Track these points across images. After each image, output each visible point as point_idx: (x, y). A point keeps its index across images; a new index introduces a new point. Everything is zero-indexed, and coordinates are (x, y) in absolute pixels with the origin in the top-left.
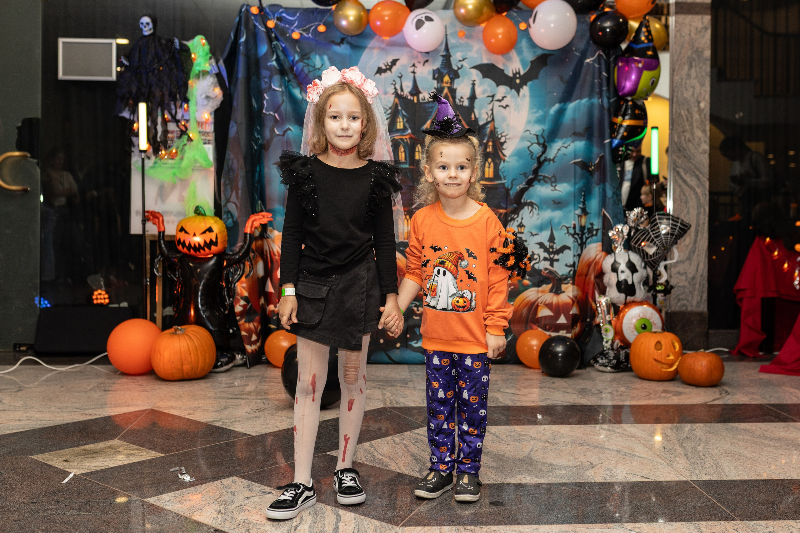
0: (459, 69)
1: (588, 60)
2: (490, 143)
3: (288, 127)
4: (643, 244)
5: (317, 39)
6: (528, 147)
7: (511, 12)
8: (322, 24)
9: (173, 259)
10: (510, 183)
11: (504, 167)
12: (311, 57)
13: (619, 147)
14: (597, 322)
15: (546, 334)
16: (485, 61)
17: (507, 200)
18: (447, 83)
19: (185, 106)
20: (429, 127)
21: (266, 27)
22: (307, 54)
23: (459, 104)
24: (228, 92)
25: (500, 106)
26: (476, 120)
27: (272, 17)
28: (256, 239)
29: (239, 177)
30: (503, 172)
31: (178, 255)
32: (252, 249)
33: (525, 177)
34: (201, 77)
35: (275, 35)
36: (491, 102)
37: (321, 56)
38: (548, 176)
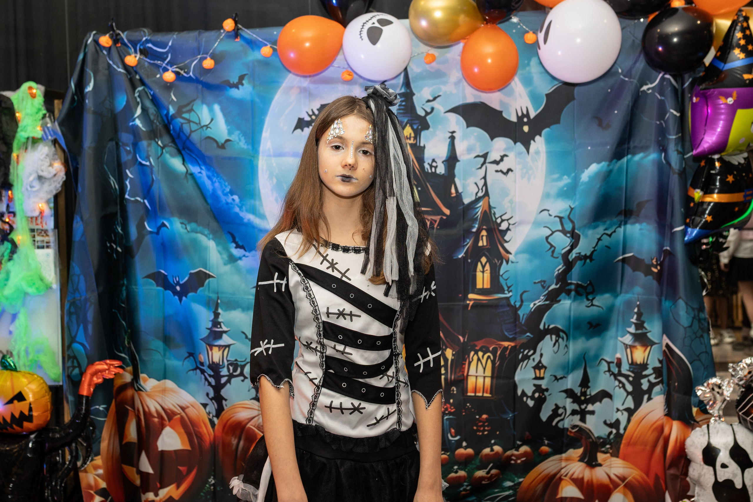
0: (427, 114)
1: (645, 88)
2: (484, 233)
3: (164, 221)
5: (202, 79)
6: (547, 238)
8: (208, 56)
10: (519, 298)
11: (506, 271)
12: (194, 108)
16: (470, 100)
17: (514, 327)
18: (409, 138)
19: (8, 194)
21: (126, 67)
22: (188, 105)
23: (430, 171)
24: (72, 170)
25: (497, 171)
26: (459, 196)
27: (133, 50)
29: (88, 304)
30: (506, 280)
33: (543, 287)
34: (29, 147)
35: (140, 76)
36: (482, 165)
37: (209, 105)
38: (583, 284)
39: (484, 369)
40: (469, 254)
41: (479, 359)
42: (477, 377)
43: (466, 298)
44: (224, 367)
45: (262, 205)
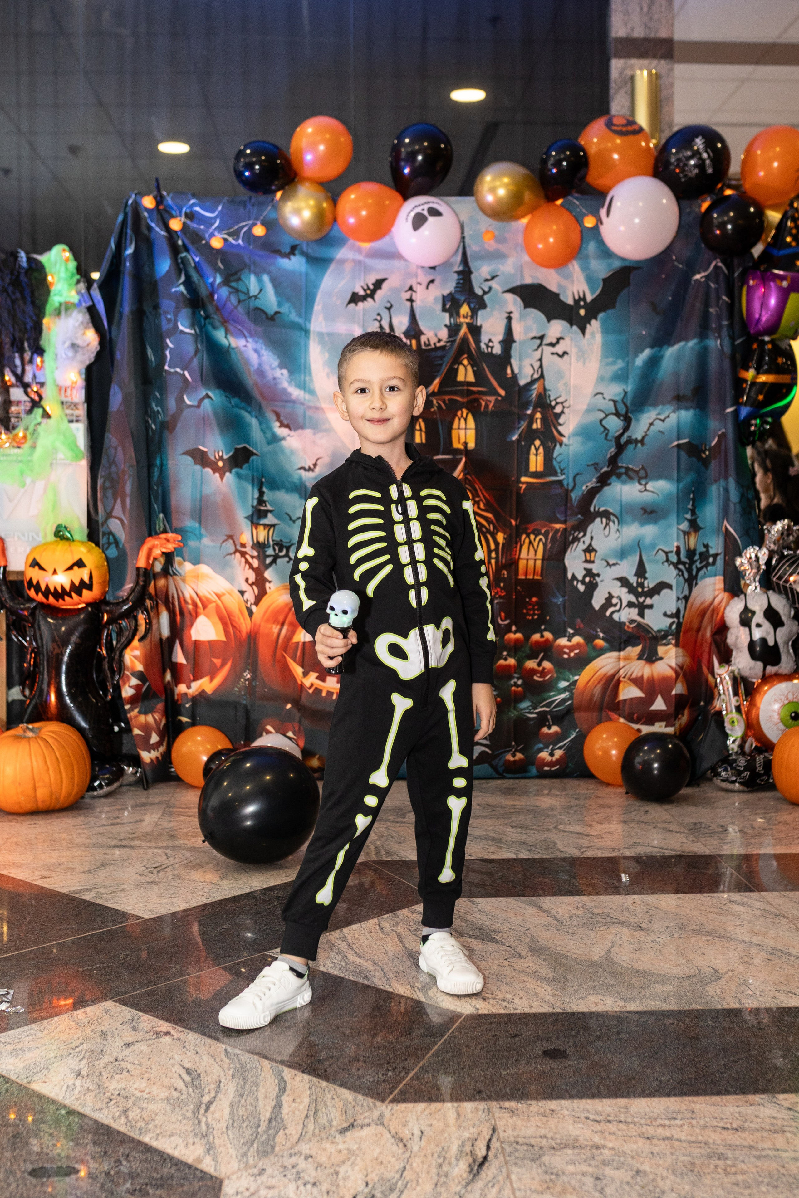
0: (485, 293)
1: (698, 277)
2: (538, 415)
3: (204, 394)
4: (792, 579)
5: (251, 247)
6: (601, 421)
7: (570, 198)
8: (259, 223)
9: (20, 612)
10: (572, 481)
11: (560, 454)
12: (243, 277)
13: (752, 419)
14: (717, 709)
15: (632, 728)
17: (566, 509)
18: (465, 317)
19: (38, 360)
20: (436, 390)
21: (169, 230)
22: (236, 273)
23: (486, 351)
24: (108, 337)
25: (553, 354)
26: (515, 377)
27: (178, 213)
28: (155, 576)
29: (127, 476)
30: (559, 463)
31: (27, 606)
32: (150, 594)
33: (597, 469)
34: (63, 313)
35: (183, 242)
36: (539, 347)
37: (258, 275)
38: (635, 468)
39: (536, 551)
40: (523, 435)
41: (530, 542)
42: (527, 560)
43: (519, 481)
44: (268, 546)
45: (312, 381)
